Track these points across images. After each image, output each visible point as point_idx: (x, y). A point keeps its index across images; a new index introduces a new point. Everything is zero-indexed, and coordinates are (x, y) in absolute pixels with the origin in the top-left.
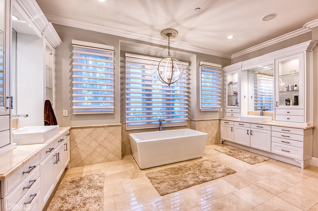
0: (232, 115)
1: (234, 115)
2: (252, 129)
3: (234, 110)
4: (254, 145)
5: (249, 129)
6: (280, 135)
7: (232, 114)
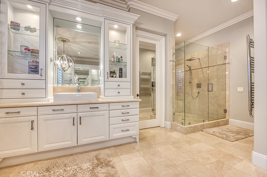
0: (23, 94)
1: (29, 93)
2: (80, 114)
3: (28, 84)
4: (84, 140)
5: (74, 115)
6: (118, 113)
7: (23, 91)
